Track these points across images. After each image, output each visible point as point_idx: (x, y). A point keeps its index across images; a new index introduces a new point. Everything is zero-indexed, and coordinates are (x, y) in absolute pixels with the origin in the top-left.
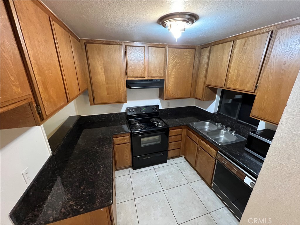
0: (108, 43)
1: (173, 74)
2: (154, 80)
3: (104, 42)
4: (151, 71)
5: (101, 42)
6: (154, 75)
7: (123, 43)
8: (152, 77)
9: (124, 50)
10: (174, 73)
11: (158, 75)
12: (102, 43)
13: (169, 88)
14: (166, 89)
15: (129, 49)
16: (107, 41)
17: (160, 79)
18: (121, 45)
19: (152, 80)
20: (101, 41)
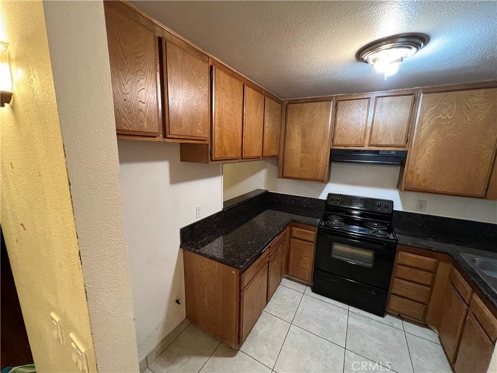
0: (313, 100)
1: (431, 141)
2: (383, 151)
3: (309, 100)
4: (377, 135)
5: (305, 101)
6: (382, 143)
7: (334, 99)
8: (377, 146)
9: (334, 107)
10: (434, 140)
11: (393, 142)
12: (307, 101)
13: (418, 169)
14: (409, 170)
15: (342, 104)
16: (312, 98)
17: (397, 151)
18: (331, 101)
19: (377, 152)
20: (305, 99)
